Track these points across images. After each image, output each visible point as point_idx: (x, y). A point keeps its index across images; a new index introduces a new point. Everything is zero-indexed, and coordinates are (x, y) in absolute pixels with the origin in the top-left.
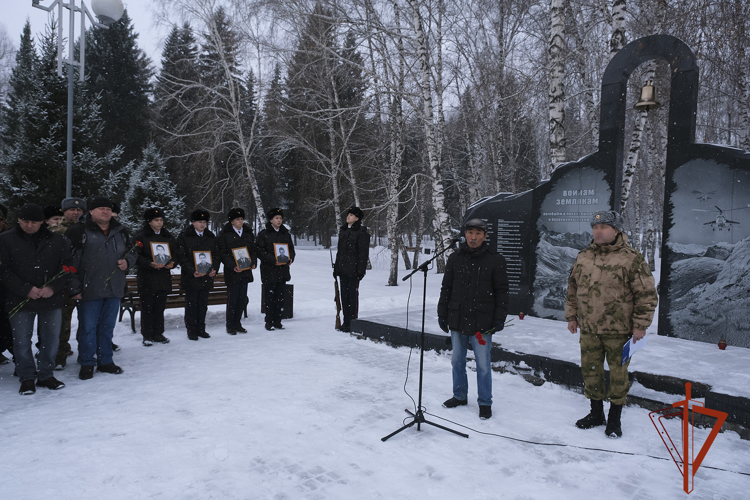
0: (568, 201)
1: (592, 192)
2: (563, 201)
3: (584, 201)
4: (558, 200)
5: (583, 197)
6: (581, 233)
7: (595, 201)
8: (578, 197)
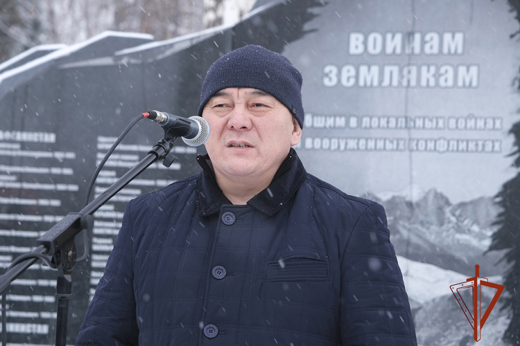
0: (369, 75)
1: (454, 42)
2: (348, 71)
3: (427, 75)
4: (331, 69)
5: (424, 60)
6: (415, 195)
7: (468, 75)
8: (406, 60)
